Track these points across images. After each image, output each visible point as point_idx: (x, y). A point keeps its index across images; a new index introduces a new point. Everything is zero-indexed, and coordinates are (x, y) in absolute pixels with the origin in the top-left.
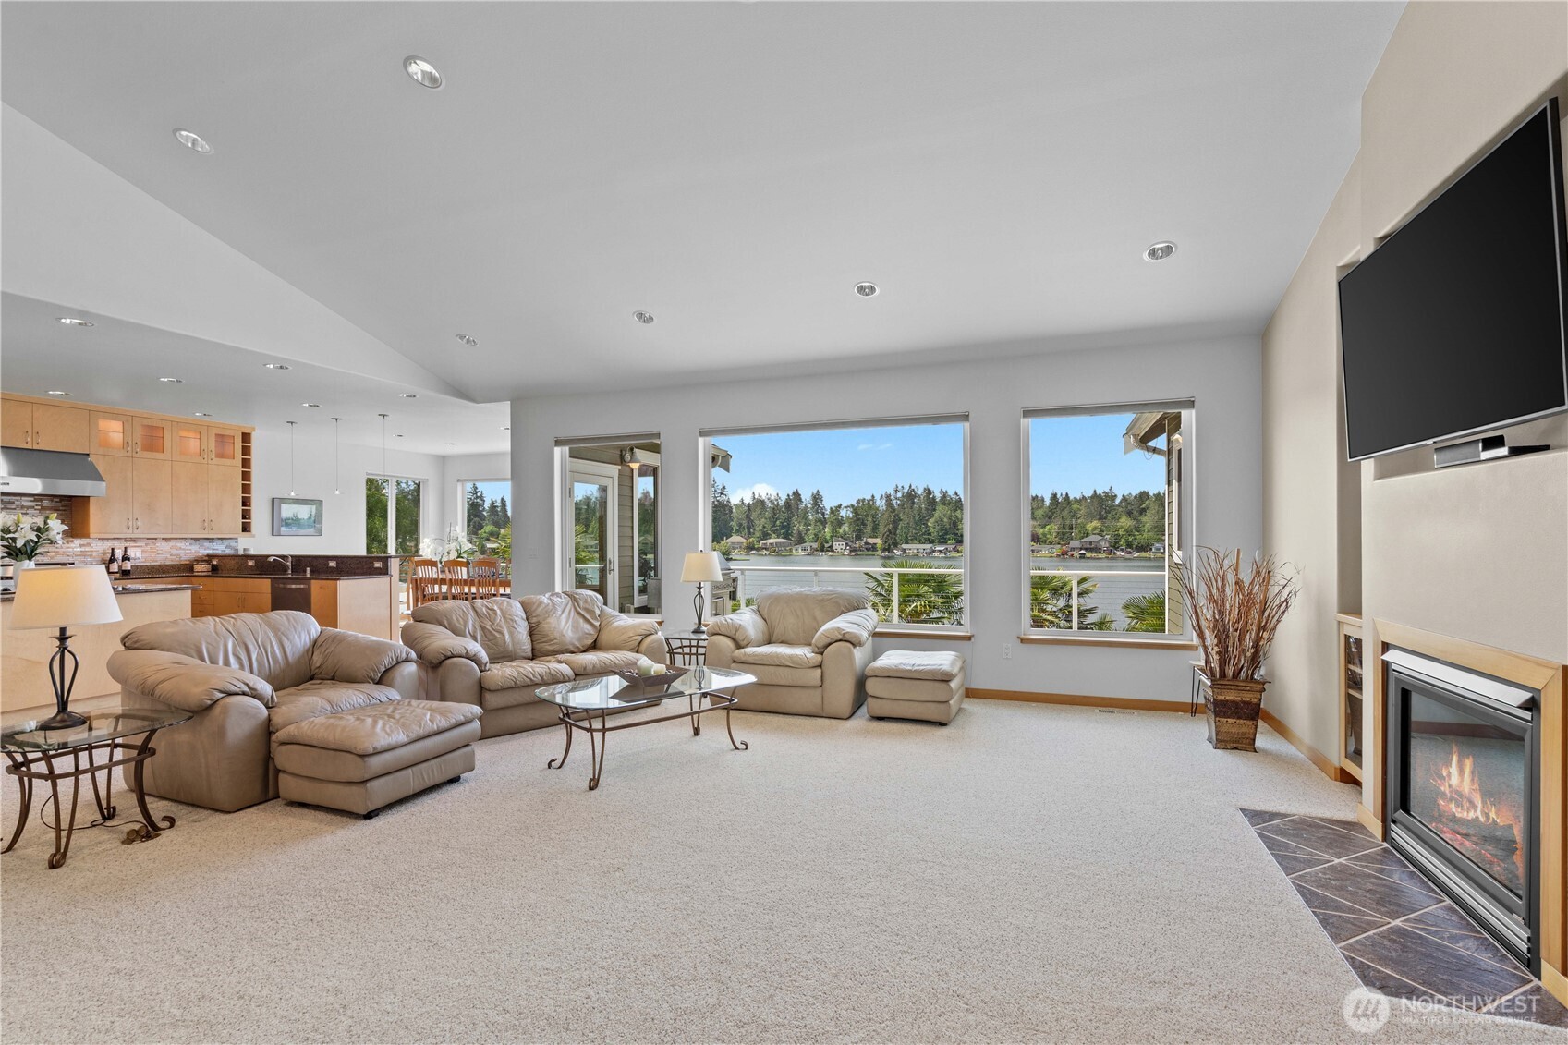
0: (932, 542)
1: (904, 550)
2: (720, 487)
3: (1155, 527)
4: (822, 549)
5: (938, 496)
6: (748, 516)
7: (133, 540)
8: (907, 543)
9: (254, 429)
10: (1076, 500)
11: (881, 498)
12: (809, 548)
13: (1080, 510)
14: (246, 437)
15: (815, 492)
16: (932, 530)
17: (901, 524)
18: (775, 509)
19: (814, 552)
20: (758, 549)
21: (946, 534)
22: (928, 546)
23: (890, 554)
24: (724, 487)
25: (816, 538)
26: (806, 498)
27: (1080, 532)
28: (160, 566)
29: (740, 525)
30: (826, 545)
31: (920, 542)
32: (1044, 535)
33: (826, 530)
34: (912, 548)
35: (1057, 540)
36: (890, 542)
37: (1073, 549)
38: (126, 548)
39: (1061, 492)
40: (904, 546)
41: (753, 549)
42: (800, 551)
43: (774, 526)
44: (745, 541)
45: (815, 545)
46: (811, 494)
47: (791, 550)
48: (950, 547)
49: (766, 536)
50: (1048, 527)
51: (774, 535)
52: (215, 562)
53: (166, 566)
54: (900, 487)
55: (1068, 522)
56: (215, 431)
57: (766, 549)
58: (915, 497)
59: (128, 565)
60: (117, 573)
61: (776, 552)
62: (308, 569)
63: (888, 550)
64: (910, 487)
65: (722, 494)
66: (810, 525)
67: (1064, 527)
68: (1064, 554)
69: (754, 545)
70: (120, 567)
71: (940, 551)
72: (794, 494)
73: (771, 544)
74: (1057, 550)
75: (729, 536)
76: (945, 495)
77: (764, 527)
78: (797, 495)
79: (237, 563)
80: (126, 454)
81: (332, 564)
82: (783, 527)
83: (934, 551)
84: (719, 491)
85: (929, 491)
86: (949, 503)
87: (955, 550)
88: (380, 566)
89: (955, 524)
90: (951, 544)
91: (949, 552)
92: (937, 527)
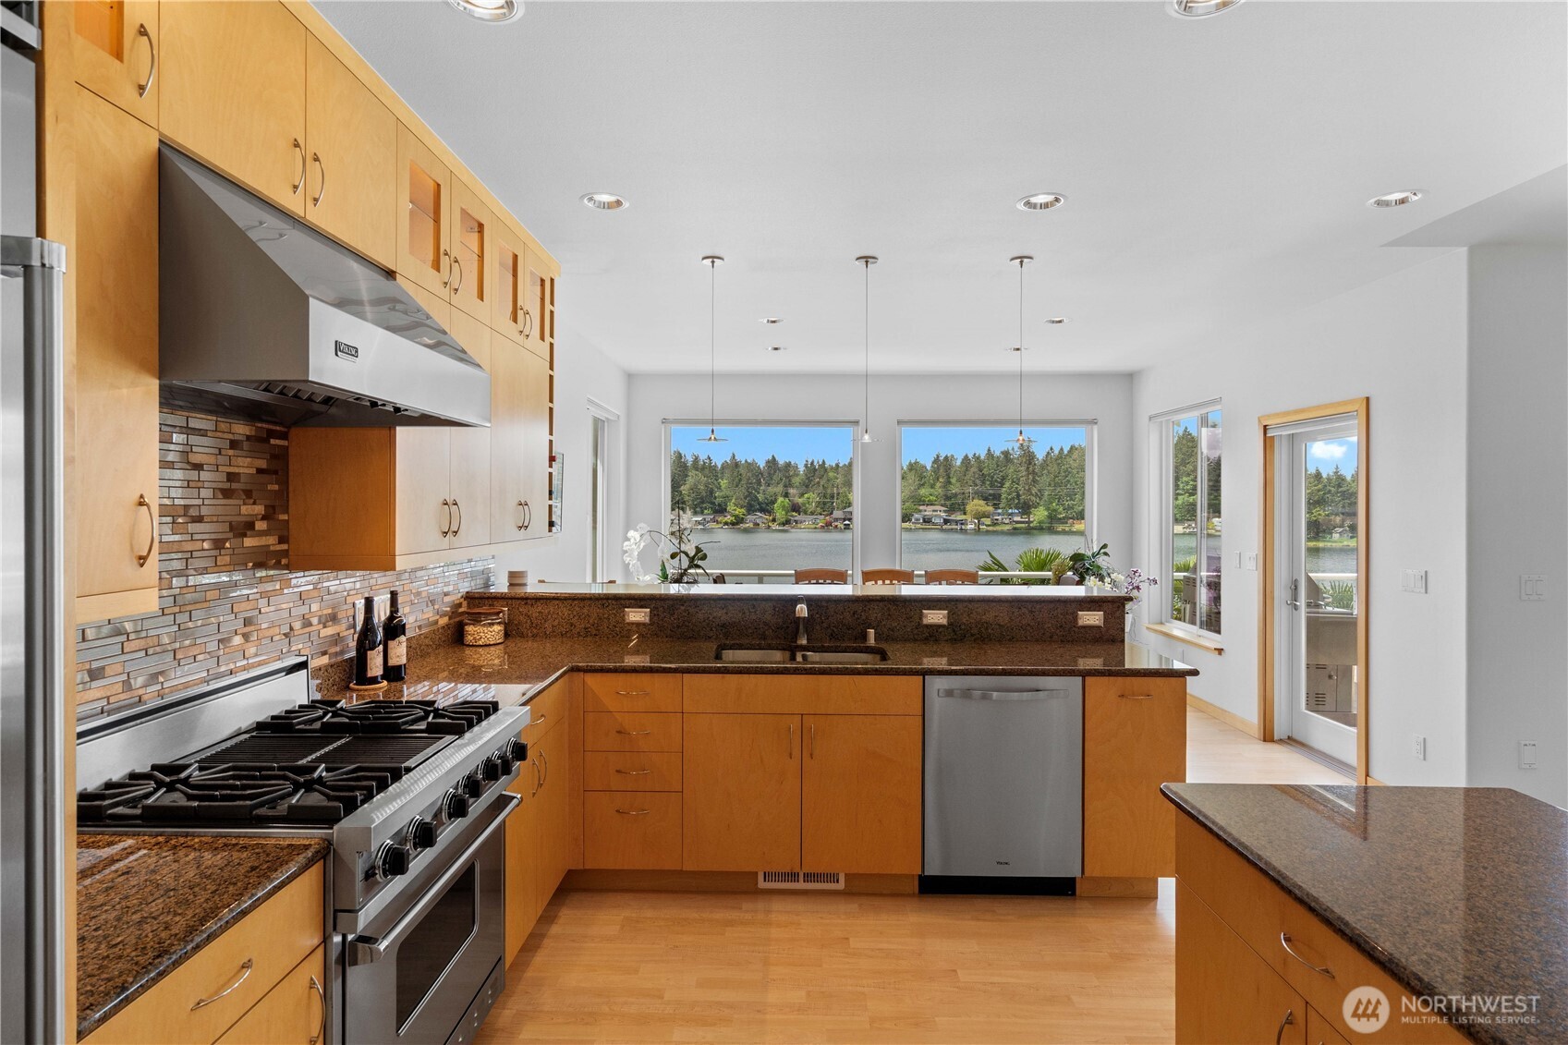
3: (912, 497)
5: (690, 459)
10: (832, 468)
13: (837, 479)
16: (686, 498)
21: (703, 502)
27: (842, 501)
32: (804, 504)
35: (819, 510)
37: (836, 520)
39: (818, 460)
48: (709, 518)
50: (806, 495)
55: (829, 491)
67: (825, 497)
68: (828, 524)
74: (821, 521)
76: (696, 459)
81: (936, 617)
85: (680, 454)
86: (704, 468)
87: (714, 520)
88: (1097, 622)
89: (712, 492)
90: (708, 514)
91: (708, 522)
92: (693, 495)
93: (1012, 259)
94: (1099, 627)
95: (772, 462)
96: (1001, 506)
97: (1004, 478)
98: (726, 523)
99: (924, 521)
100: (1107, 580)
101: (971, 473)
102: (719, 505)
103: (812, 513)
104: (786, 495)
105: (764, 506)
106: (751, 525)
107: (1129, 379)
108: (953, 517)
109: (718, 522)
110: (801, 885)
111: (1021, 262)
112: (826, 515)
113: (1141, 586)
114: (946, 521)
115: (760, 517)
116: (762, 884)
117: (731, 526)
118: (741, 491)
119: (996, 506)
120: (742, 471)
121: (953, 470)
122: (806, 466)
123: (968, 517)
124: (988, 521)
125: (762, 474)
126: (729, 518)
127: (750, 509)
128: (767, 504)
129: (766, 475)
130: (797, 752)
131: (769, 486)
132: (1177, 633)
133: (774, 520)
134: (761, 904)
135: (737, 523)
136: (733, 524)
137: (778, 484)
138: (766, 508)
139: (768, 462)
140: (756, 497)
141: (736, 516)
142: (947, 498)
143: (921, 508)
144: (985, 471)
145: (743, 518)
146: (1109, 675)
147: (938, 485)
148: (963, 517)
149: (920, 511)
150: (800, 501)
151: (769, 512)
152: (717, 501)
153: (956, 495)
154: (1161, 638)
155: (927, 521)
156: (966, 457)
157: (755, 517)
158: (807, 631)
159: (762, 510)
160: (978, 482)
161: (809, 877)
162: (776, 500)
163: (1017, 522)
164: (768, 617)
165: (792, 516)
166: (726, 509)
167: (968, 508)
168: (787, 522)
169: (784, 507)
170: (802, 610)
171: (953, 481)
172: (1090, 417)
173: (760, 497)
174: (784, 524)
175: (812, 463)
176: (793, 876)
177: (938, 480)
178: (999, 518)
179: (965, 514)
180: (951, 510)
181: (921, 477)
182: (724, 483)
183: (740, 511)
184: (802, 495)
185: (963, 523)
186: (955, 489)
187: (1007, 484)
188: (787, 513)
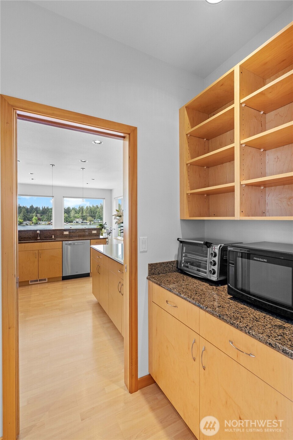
35: (47, 220)
39: (46, 206)
74: (47, 223)
81: (66, 233)
88: (95, 233)
95: (32, 207)
96: (96, 218)
97: (96, 212)
99: (76, 223)
100: (106, 229)
101: (88, 210)
103: (45, 221)
104: (36, 216)
107: (111, 191)
108: (84, 221)
110: (38, 282)
112: (49, 221)
113: (112, 230)
114: (82, 222)
115: (28, 222)
116: (30, 283)
118: (22, 215)
119: (95, 219)
120: (22, 209)
121: (84, 210)
122: (42, 208)
123: (88, 221)
124: (93, 222)
125: (28, 210)
127: (25, 220)
128: (30, 218)
129: (30, 210)
130: (37, 257)
131: (31, 213)
132: (119, 239)
133: (32, 223)
134: (30, 286)
135: (20, 224)
137: (34, 213)
139: (31, 207)
140: (26, 216)
142: (82, 216)
143: (76, 219)
144: (92, 210)
145: (22, 223)
146: (94, 239)
147: (80, 213)
148: (87, 221)
149: (75, 220)
150: (41, 217)
151: (31, 221)
153: (85, 216)
154: (116, 240)
155: (77, 222)
156: (87, 206)
157: (26, 222)
158: (39, 236)
160: (90, 213)
161: (40, 280)
162: (33, 217)
163: (100, 222)
164: (31, 234)
165: (38, 222)
167: (88, 219)
169: (35, 219)
170: (38, 232)
171: (84, 212)
172: (104, 198)
173: (28, 216)
174: (35, 224)
175: (44, 207)
176: (37, 281)
177: (80, 212)
178: (95, 221)
179: (87, 220)
180: (84, 220)
181: (76, 211)
184: (41, 216)
185: (86, 223)
186: (84, 214)
187: (97, 213)
188: (36, 221)
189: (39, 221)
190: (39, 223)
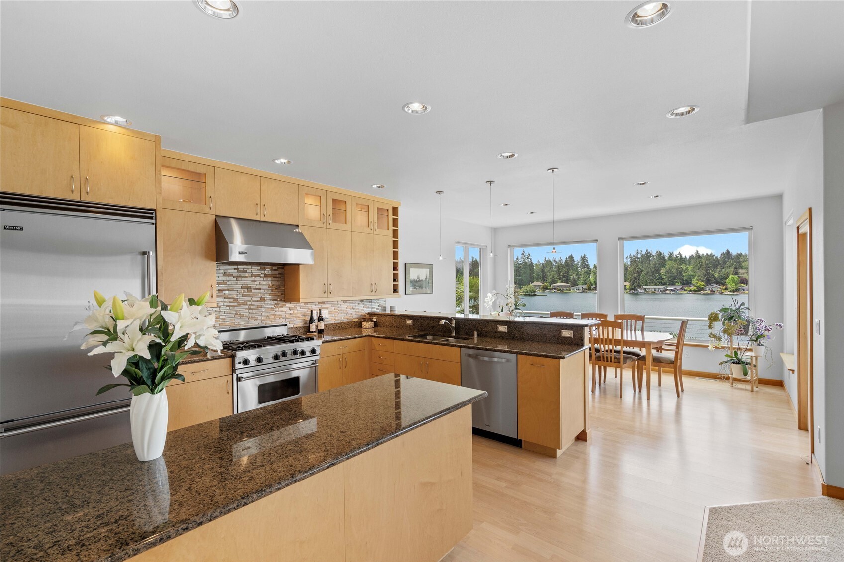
0: (664, 284)
1: (645, 289)
2: (527, 254)
4: (590, 289)
5: (667, 256)
6: (543, 271)
7: (323, 303)
8: (646, 285)
9: (400, 203)
11: (627, 258)
12: (581, 289)
14: (395, 210)
15: (583, 256)
16: (664, 277)
17: (643, 274)
18: (559, 266)
19: (584, 291)
20: (550, 289)
21: (675, 279)
22: (662, 287)
23: (635, 292)
24: (529, 255)
25: (585, 283)
26: (577, 259)
28: (340, 324)
29: (538, 275)
30: (592, 287)
31: (656, 284)
33: (590, 277)
34: (651, 288)
36: (635, 284)
38: (320, 310)
40: (644, 287)
41: (546, 289)
42: (576, 290)
43: (559, 276)
44: (542, 284)
45: (585, 287)
46: (580, 258)
47: (570, 290)
48: (679, 288)
49: (554, 282)
51: (559, 281)
52: (375, 319)
53: (344, 323)
54: (639, 251)
56: (378, 205)
57: (555, 289)
58: (650, 257)
59: (322, 326)
60: (315, 332)
61: (560, 290)
62: (476, 332)
63: (634, 289)
64: (647, 251)
65: (528, 258)
66: (581, 275)
69: (547, 287)
70: (317, 326)
71: (671, 290)
72: (570, 257)
73: (558, 286)
75: (533, 282)
76: (671, 255)
77: (553, 276)
78: (571, 258)
79: (395, 322)
80: (323, 225)
81: (502, 329)
82: (564, 277)
83: (666, 290)
84: (526, 257)
85: (660, 253)
86: (676, 260)
87: (682, 289)
88: (570, 336)
89: (681, 273)
90: (679, 286)
91: (678, 290)
92: (668, 275)
93: (548, 170)
94: (571, 338)
95: (727, 254)
98: (690, 291)
102: (686, 280)
104: (736, 273)
105: (719, 280)
106: (709, 292)
109: (685, 290)
111: (553, 171)
115: (716, 287)
117: (694, 292)
118: (701, 272)
120: (703, 261)
125: (719, 262)
126: (692, 288)
127: (708, 282)
128: (721, 279)
129: (721, 262)
130: (424, 372)
131: (723, 268)
133: (726, 289)
135: (698, 291)
136: (695, 291)
137: (730, 267)
138: (721, 282)
139: (723, 254)
140: (713, 275)
141: (698, 287)
145: (703, 288)
146: (526, 355)
151: (723, 284)
152: (685, 278)
157: (712, 287)
159: (717, 283)
162: (728, 277)
165: (740, 286)
166: (691, 283)
168: (737, 290)
169: (733, 281)
173: (716, 275)
174: (734, 291)
182: (690, 268)
183: (700, 284)
188: (736, 284)
189: (742, 285)
190: (744, 290)
